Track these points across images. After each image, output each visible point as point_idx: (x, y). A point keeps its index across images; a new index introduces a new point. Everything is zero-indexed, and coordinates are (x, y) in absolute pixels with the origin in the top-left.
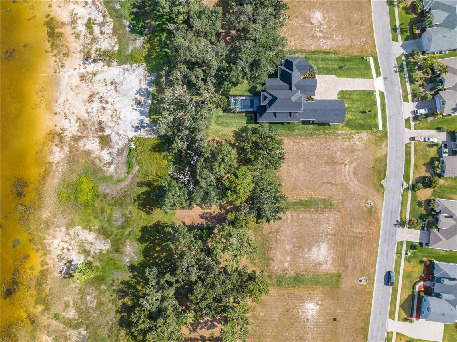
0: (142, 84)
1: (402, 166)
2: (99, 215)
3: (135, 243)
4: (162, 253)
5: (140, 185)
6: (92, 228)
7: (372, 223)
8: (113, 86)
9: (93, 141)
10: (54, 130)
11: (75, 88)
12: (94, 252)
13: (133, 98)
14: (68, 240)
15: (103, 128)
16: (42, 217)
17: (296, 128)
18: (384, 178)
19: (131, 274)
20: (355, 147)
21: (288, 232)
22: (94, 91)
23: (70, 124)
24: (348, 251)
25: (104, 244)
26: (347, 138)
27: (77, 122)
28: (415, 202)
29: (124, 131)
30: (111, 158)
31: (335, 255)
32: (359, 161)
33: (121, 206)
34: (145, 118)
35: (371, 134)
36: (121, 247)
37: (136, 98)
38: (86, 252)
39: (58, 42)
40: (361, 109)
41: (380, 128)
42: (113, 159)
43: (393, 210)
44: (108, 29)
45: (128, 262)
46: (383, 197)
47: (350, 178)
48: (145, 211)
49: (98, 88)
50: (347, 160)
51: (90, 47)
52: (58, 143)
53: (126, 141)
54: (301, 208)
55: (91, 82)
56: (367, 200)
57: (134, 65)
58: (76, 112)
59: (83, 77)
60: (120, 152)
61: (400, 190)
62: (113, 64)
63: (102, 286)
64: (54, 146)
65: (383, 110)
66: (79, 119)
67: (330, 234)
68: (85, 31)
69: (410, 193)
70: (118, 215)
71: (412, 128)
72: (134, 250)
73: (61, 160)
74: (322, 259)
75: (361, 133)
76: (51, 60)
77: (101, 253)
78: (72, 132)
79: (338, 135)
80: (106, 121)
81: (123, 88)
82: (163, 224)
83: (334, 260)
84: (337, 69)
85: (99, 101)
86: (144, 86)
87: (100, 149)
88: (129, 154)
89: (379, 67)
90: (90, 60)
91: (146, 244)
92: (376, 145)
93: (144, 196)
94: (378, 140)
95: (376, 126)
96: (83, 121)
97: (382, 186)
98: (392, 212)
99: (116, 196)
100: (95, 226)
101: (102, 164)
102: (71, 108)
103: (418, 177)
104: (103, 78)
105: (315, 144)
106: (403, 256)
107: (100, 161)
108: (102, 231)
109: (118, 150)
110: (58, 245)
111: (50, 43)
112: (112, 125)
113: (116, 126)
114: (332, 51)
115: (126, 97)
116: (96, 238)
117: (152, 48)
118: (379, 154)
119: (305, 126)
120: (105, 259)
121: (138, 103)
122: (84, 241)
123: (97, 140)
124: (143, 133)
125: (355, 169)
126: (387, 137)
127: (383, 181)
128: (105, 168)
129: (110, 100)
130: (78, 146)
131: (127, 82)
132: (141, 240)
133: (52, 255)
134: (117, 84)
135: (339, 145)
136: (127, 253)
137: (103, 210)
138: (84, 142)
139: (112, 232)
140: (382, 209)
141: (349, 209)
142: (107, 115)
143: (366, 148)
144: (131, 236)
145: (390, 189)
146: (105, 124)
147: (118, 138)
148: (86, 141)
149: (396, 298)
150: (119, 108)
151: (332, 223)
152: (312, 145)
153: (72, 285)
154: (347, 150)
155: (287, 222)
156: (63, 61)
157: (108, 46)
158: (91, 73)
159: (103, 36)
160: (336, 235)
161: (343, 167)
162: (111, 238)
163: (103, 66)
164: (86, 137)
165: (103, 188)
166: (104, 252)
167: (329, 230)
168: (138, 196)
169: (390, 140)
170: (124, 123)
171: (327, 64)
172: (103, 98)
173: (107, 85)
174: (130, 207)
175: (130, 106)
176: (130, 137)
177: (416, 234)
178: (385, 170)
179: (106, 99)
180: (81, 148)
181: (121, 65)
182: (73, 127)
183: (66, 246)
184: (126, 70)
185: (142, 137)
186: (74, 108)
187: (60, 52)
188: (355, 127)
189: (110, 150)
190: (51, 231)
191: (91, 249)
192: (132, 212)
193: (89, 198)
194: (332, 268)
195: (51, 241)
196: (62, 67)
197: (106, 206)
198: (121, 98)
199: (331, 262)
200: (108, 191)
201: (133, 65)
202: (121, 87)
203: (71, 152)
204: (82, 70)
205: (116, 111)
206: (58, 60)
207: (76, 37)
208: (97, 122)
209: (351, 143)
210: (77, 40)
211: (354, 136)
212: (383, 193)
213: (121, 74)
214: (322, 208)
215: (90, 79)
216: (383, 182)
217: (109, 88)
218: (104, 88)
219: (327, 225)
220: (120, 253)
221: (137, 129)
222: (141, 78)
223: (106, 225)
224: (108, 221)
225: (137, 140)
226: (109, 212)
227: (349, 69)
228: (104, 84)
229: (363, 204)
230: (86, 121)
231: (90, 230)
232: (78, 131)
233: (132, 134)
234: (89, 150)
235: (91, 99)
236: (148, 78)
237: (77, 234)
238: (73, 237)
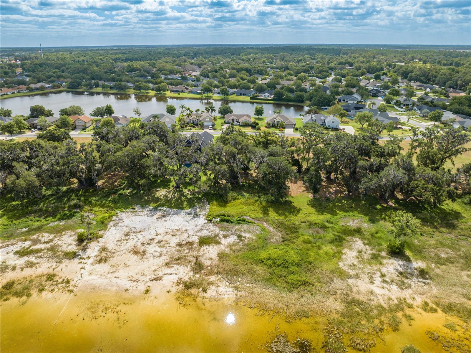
5: (266, 214)
8: (131, 234)
9: (206, 251)
10: (175, 295)
11: (114, 268)
13: (156, 220)
14: (367, 276)
15: (188, 243)
16: (341, 310)
22: (130, 250)
23: (171, 274)
25: (354, 241)
27: (171, 267)
29: (196, 226)
30: (232, 236)
36: (352, 229)
37: (157, 218)
39: (20, 287)
44: (46, 237)
45: (368, 224)
49: (127, 246)
51: (61, 253)
52: (201, 289)
53: (211, 225)
55: (114, 253)
57: (114, 218)
58: (154, 268)
59: (101, 260)
60: (224, 229)
62: (100, 233)
63: (416, 243)
64: (205, 295)
66: (167, 264)
68: (30, 258)
70: (310, 232)
72: (351, 221)
73: (231, 285)
76: (43, 298)
78: (186, 272)
80: (179, 240)
81: (139, 227)
85: (147, 246)
86: (144, 213)
87: (218, 245)
88: (228, 223)
90: (81, 252)
96: (172, 261)
101: (241, 243)
102: (145, 272)
104: (115, 242)
107: (235, 245)
108: (337, 243)
109: (222, 230)
110: (383, 288)
111: (12, 298)
112: (186, 235)
113: (188, 232)
115: (151, 225)
117: (103, 206)
121: (164, 216)
122: (360, 259)
123: (205, 248)
124: (203, 213)
128: (246, 241)
129: (150, 237)
130: (210, 266)
131: (132, 224)
132: (334, 214)
133: (404, 296)
134: (131, 232)
136: (357, 225)
139: (334, 235)
142: (170, 239)
144: (334, 222)
146: (183, 241)
147: (205, 230)
148: (205, 258)
150: (165, 230)
153: (437, 271)
156: (60, 281)
157: (72, 238)
158: (101, 252)
159: (54, 241)
162: (344, 237)
163: (98, 242)
164: (197, 257)
166: (366, 242)
170: (186, 226)
173: (127, 239)
174: (297, 223)
175: (166, 222)
176: (206, 221)
179: (147, 240)
180: (214, 263)
181: (107, 228)
183: (378, 280)
184: (116, 225)
185: (207, 213)
187: (41, 285)
189: (221, 236)
190: (361, 298)
191: (368, 253)
192: (303, 221)
195: (380, 297)
196: (68, 282)
198: (151, 229)
200: (278, 238)
202: (137, 228)
203: (218, 273)
205: (167, 232)
206: (52, 288)
207: (31, 267)
208: (177, 248)
210: (37, 265)
213: (118, 229)
215: (108, 254)
217: (131, 237)
218: (129, 241)
221: (196, 217)
222: (134, 215)
223: (327, 239)
224: (321, 238)
225: (210, 216)
226: (307, 237)
228: (125, 242)
230: (172, 258)
231: (340, 253)
232: (187, 266)
233: (201, 221)
234: (219, 254)
235: (140, 253)
236: (137, 210)
237: (353, 267)
238: (360, 271)
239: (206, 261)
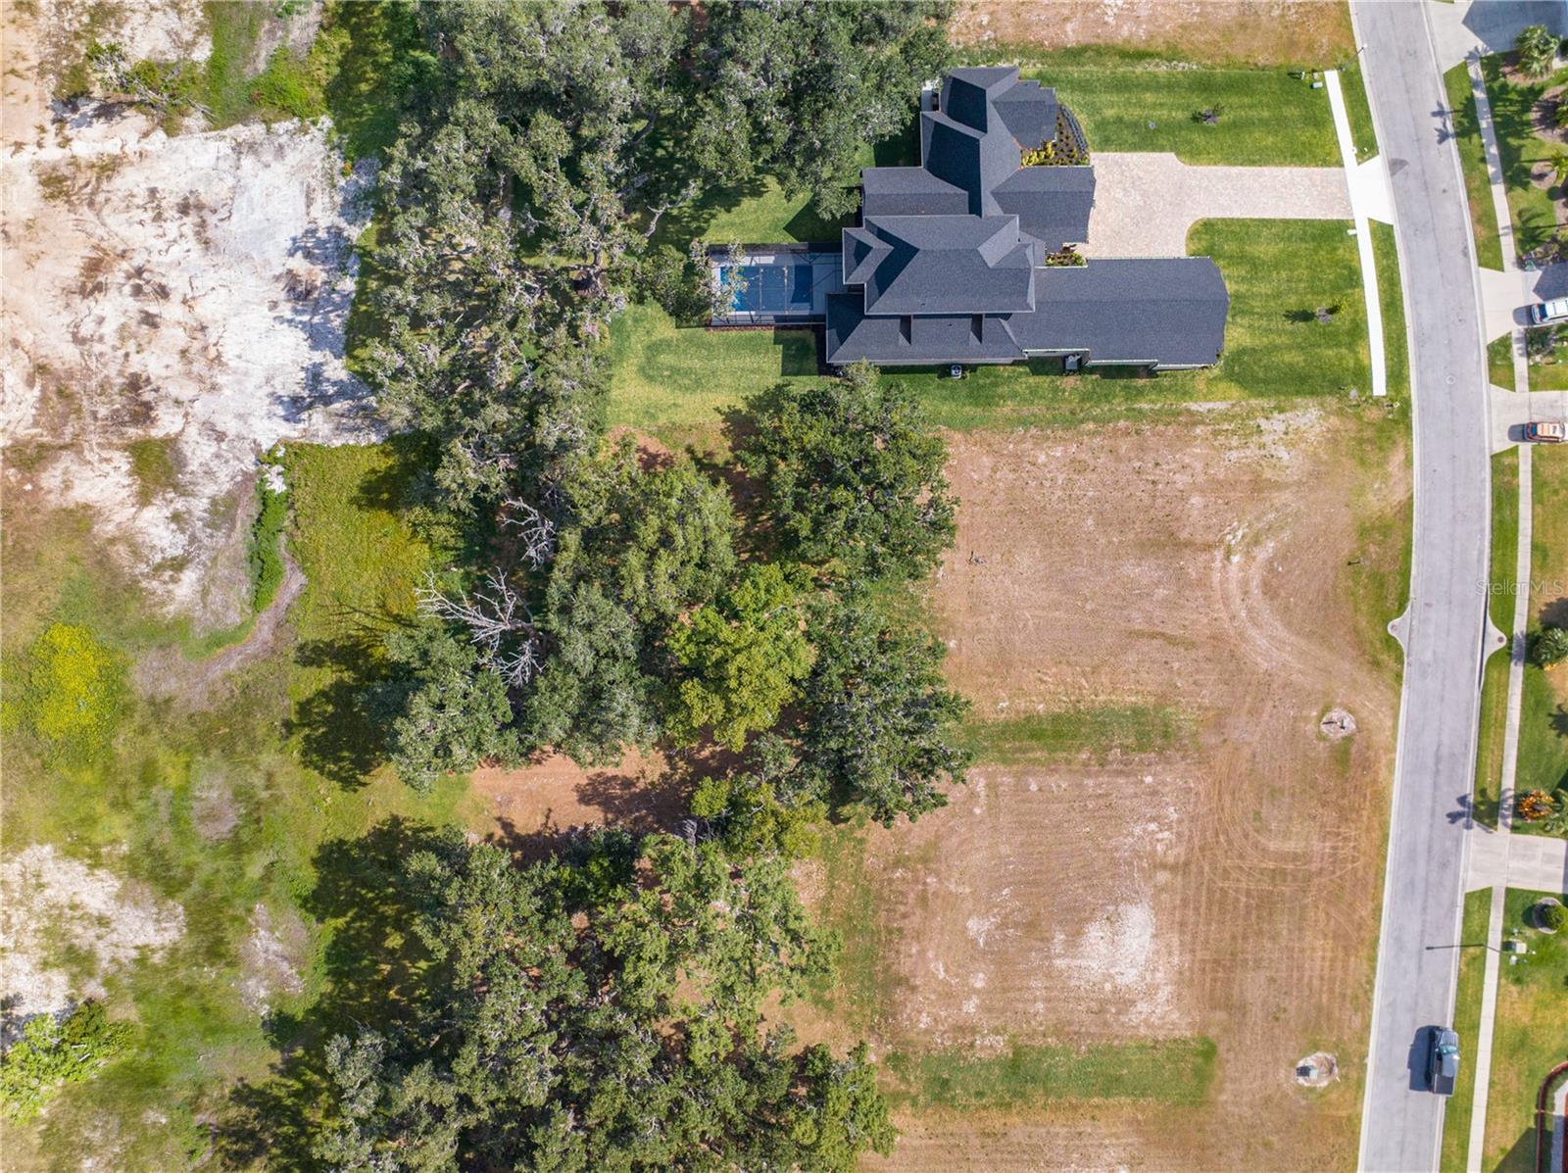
0: (316, 211)
1: (1481, 552)
2: (133, 792)
3: (295, 919)
4: (413, 962)
5: (312, 656)
6: (104, 850)
7: (1352, 809)
8: (192, 219)
9: (106, 468)
11: (21, 232)
12: (113, 960)
13: (279, 270)
15: (148, 406)
17: (1004, 390)
18: (1401, 608)
19: (276, 1057)
20: (1268, 474)
21: (978, 858)
22: (104, 245)
24: (1245, 938)
25: (157, 921)
26: (1234, 432)
27: (30, 384)
28: (1542, 715)
29: (240, 416)
30: (182, 539)
31: (1188, 957)
32: (1286, 536)
33: (229, 751)
34: (330, 356)
35: (1340, 413)
36: (230, 935)
37: (290, 271)
38: (78, 961)
40: (1292, 302)
41: (1379, 387)
42: (191, 543)
43: (1445, 751)
45: (263, 1001)
46: (1399, 696)
47: (1250, 610)
48: (332, 776)
49: (124, 231)
50: (1234, 531)
51: (86, 52)
53: (249, 464)
54: (1033, 750)
55: (91, 204)
56: (1327, 709)
57: (283, 126)
58: (26, 338)
59: (54, 184)
60: (221, 512)
61: (1474, 660)
62: (187, 121)
63: (151, 1113)
65: (1392, 307)
66: (42, 369)
67: (1164, 866)
69: (1517, 671)
70: (215, 794)
71: (1522, 384)
72: (288, 951)
74: (1129, 977)
75: (1294, 408)
77: (141, 961)
78: (11, 428)
79: (1195, 419)
80: (159, 378)
81: (234, 228)
82: (416, 831)
83: (1181, 980)
84: (1181, 128)
85: (127, 289)
86: (325, 216)
87: (133, 500)
88: (259, 520)
89: (1369, 117)
90: (88, 108)
91: (340, 922)
92: (1362, 462)
93: (330, 708)
94: (1370, 441)
95: (1362, 376)
96: (59, 379)
97: (1390, 643)
98: (1438, 759)
99: (205, 706)
100: (114, 841)
101: (143, 568)
103: (1554, 600)
104: (144, 186)
105: (1091, 462)
106: (1493, 959)
107: (136, 552)
108: (147, 863)
109: (214, 502)
112: (187, 391)
113: (205, 396)
114: (1159, 45)
115: (246, 266)
116: (120, 898)
117: (360, 50)
118: (1377, 501)
119: (1044, 381)
120: (162, 988)
121: (300, 293)
122: (68, 913)
123: (122, 461)
124: (319, 425)
125: (1272, 570)
126: (1409, 428)
127: (1396, 621)
128: (155, 584)
129: (176, 282)
130: (37, 488)
131: (250, 200)
132: (319, 903)
134: (206, 213)
135: (1199, 466)
136: (260, 964)
137: (148, 774)
138: (66, 471)
139: (190, 869)
140: (1394, 750)
141: (1246, 752)
142: (163, 349)
143: (1317, 475)
144: (274, 887)
145: (1428, 656)
146: (156, 390)
147: (214, 449)
148: (74, 468)
149: (1464, 1146)
150: (218, 317)
151: (1172, 814)
152: (1078, 467)
154: (1233, 486)
155: (971, 812)
157: (164, 43)
158: (93, 166)
160: (1193, 868)
161: (1218, 564)
162: (187, 894)
163: (146, 135)
164: (74, 446)
165: (145, 675)
166: (157, 959)
167: (1159, 847)
168: (304, 708)
169: (1424, 440)
170: (239, 382)
171: (1140, 105)
172: (145, 275)
173: (166, 215)
174: (268, 759)
175: (265, 310)
176: (266, 446)
177: (1549, 859)
178: (1406, 574)
179: (158, 279)
180: (51, 497)
181: (224, 128)
182: (15, 406)
184: (245, 149)
185: (317, 441)
186: (17, 320)
188: (1266, 382)
189: (180, 504)
191: (100, 945)
192: (279, 779)
193: (87, 718)
194: (1175, 1016)
197: (163, 756)
198: (223, 273)
199: (1169, 989)
200: (169, 686)
201: (275, 126)
202: (225, 224)
203: (6, 514)
204: (52, 153)
205: (203, 329)
208: (121, 380)
209: (1252, 452)
210: (26, 16)
211: (1263, 422)
212: (1399, 676)
213: (224, 165)
214: (1125, 749)
215: (88, 190)
216: (1398, 628)
217: (172, 228)
218: (151, 229)
219: (1153, 826)
220: (228, 964)
221: (295, 407)
222: (314, 183)
223: (166, 839)
224: (175, 819)
225: (295, 456)
226: (174, 777)
227: (1235, 126)
228: (151, 214)
229: (1310, 728)
230: (71, 376)
231: (96, 862)
232: (36, 424)
233: (272, 430)
234: (87, 507)
235: (92, 280)
236: (342, 182)
237: (34, 881)
238: (17, 895)
239: (58, 472)
